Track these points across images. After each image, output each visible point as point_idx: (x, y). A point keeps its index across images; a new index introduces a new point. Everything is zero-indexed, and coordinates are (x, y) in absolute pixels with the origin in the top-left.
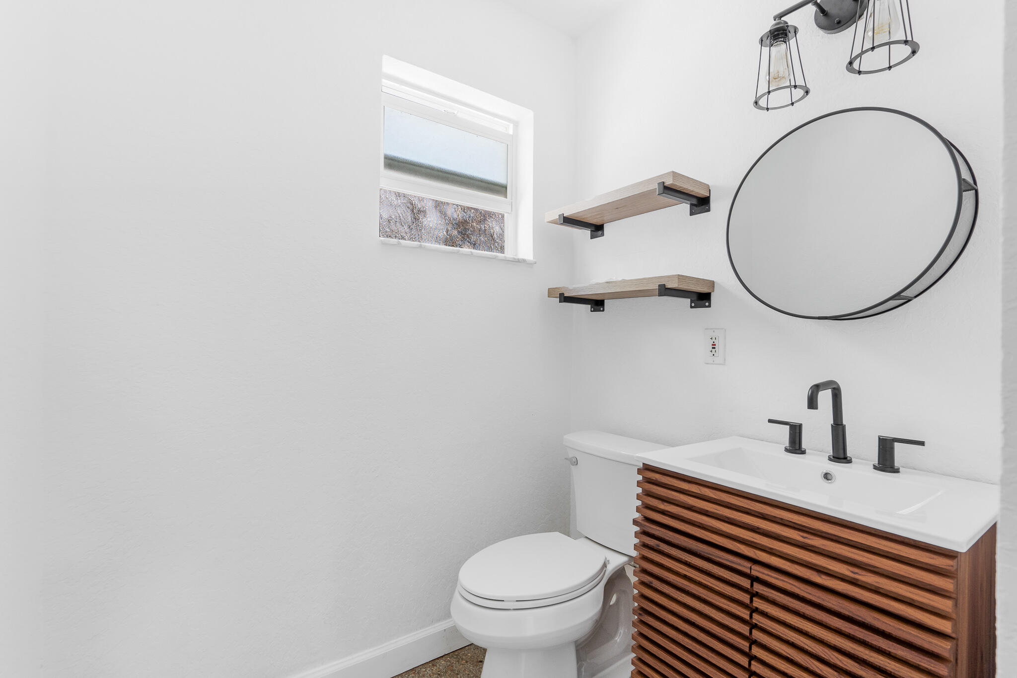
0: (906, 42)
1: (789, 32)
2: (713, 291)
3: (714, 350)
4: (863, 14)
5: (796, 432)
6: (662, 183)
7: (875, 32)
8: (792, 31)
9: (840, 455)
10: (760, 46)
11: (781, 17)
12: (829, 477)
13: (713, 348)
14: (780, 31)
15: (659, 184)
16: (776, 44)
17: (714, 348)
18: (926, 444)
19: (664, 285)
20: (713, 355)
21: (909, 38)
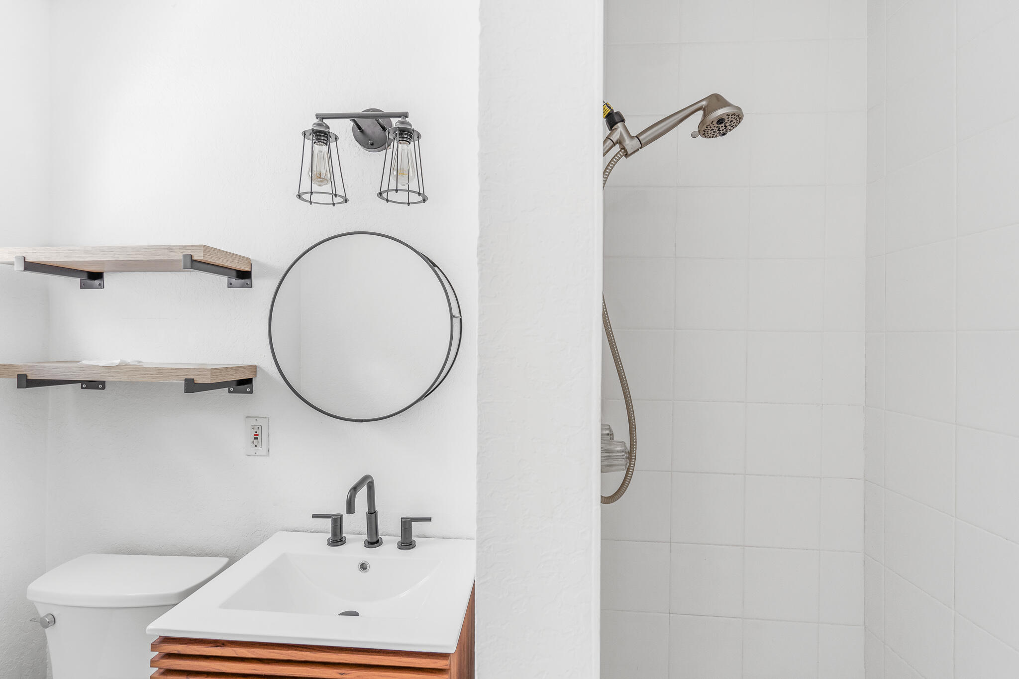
0: (419, 194)
1: (330, 137)
2: (256, 376)
3: (256, 441)
4: (390, 145)
5: (337, 522)
6: (190, 256)
7: (398, 172)
8: (333, 138)
9: (374, 542)
10: (303, 138)
11: (323, 118)
12: (365, 567)
13: (255, 438)
14: (322, 133)
15: (185, 256)
16: (318, 143)
17: (257, 438)
18: (432, 520)
19: (193, 379)
20: (256, 446)
21: (421, 192)
